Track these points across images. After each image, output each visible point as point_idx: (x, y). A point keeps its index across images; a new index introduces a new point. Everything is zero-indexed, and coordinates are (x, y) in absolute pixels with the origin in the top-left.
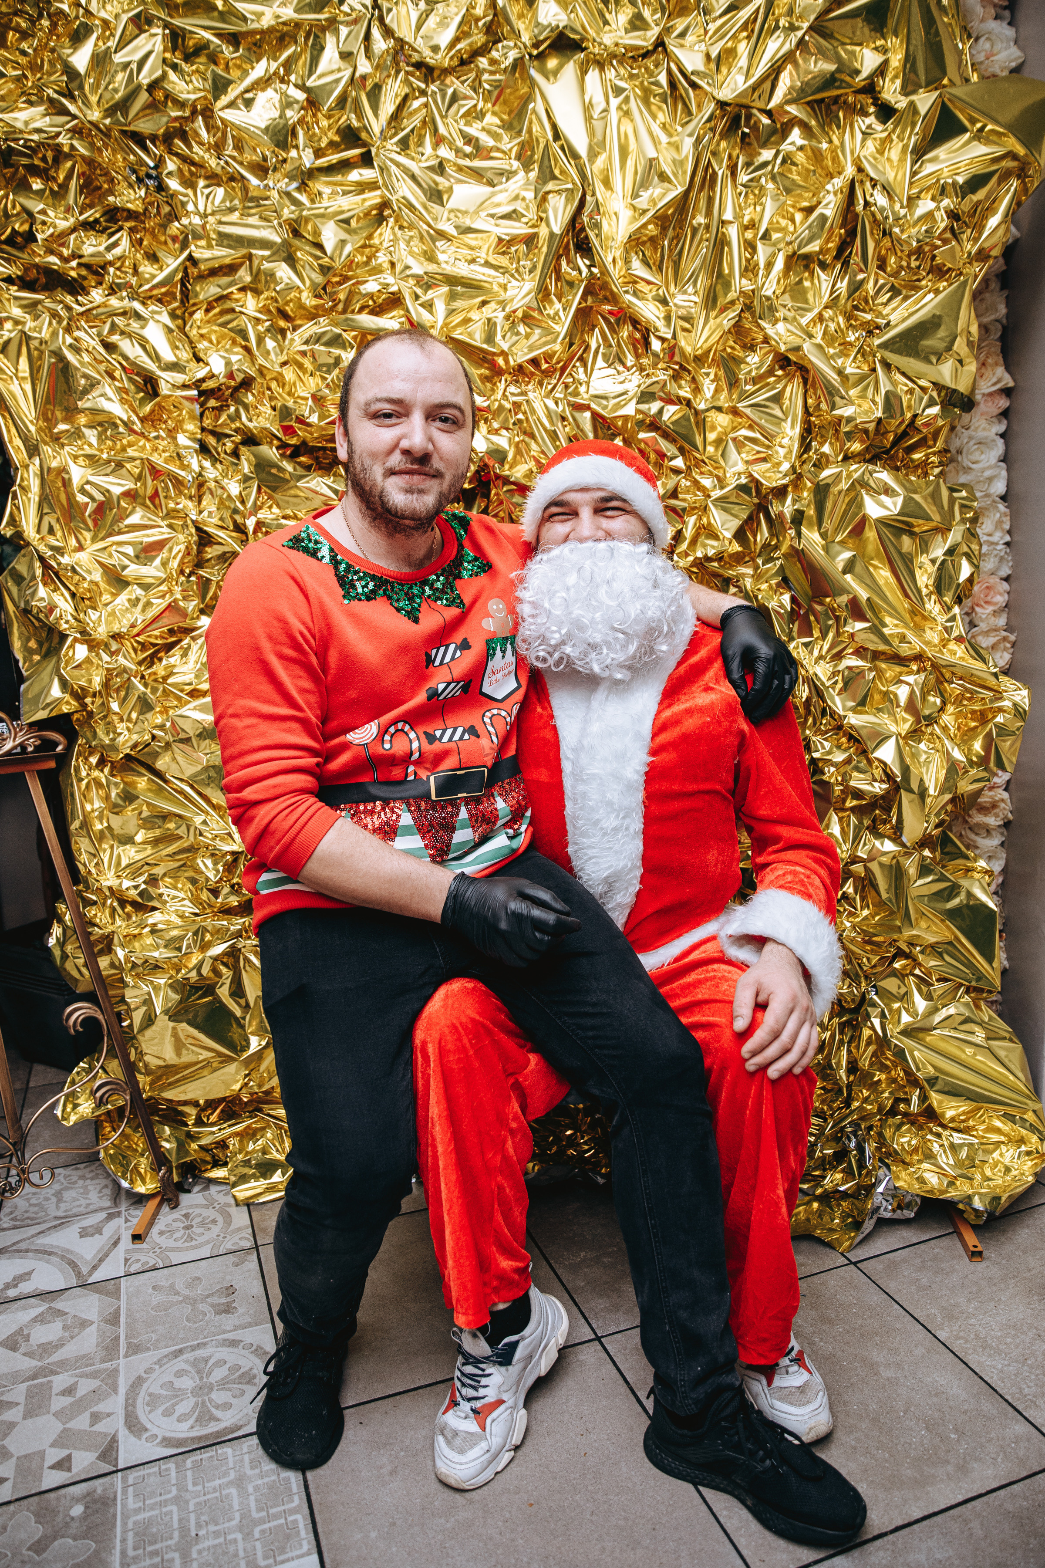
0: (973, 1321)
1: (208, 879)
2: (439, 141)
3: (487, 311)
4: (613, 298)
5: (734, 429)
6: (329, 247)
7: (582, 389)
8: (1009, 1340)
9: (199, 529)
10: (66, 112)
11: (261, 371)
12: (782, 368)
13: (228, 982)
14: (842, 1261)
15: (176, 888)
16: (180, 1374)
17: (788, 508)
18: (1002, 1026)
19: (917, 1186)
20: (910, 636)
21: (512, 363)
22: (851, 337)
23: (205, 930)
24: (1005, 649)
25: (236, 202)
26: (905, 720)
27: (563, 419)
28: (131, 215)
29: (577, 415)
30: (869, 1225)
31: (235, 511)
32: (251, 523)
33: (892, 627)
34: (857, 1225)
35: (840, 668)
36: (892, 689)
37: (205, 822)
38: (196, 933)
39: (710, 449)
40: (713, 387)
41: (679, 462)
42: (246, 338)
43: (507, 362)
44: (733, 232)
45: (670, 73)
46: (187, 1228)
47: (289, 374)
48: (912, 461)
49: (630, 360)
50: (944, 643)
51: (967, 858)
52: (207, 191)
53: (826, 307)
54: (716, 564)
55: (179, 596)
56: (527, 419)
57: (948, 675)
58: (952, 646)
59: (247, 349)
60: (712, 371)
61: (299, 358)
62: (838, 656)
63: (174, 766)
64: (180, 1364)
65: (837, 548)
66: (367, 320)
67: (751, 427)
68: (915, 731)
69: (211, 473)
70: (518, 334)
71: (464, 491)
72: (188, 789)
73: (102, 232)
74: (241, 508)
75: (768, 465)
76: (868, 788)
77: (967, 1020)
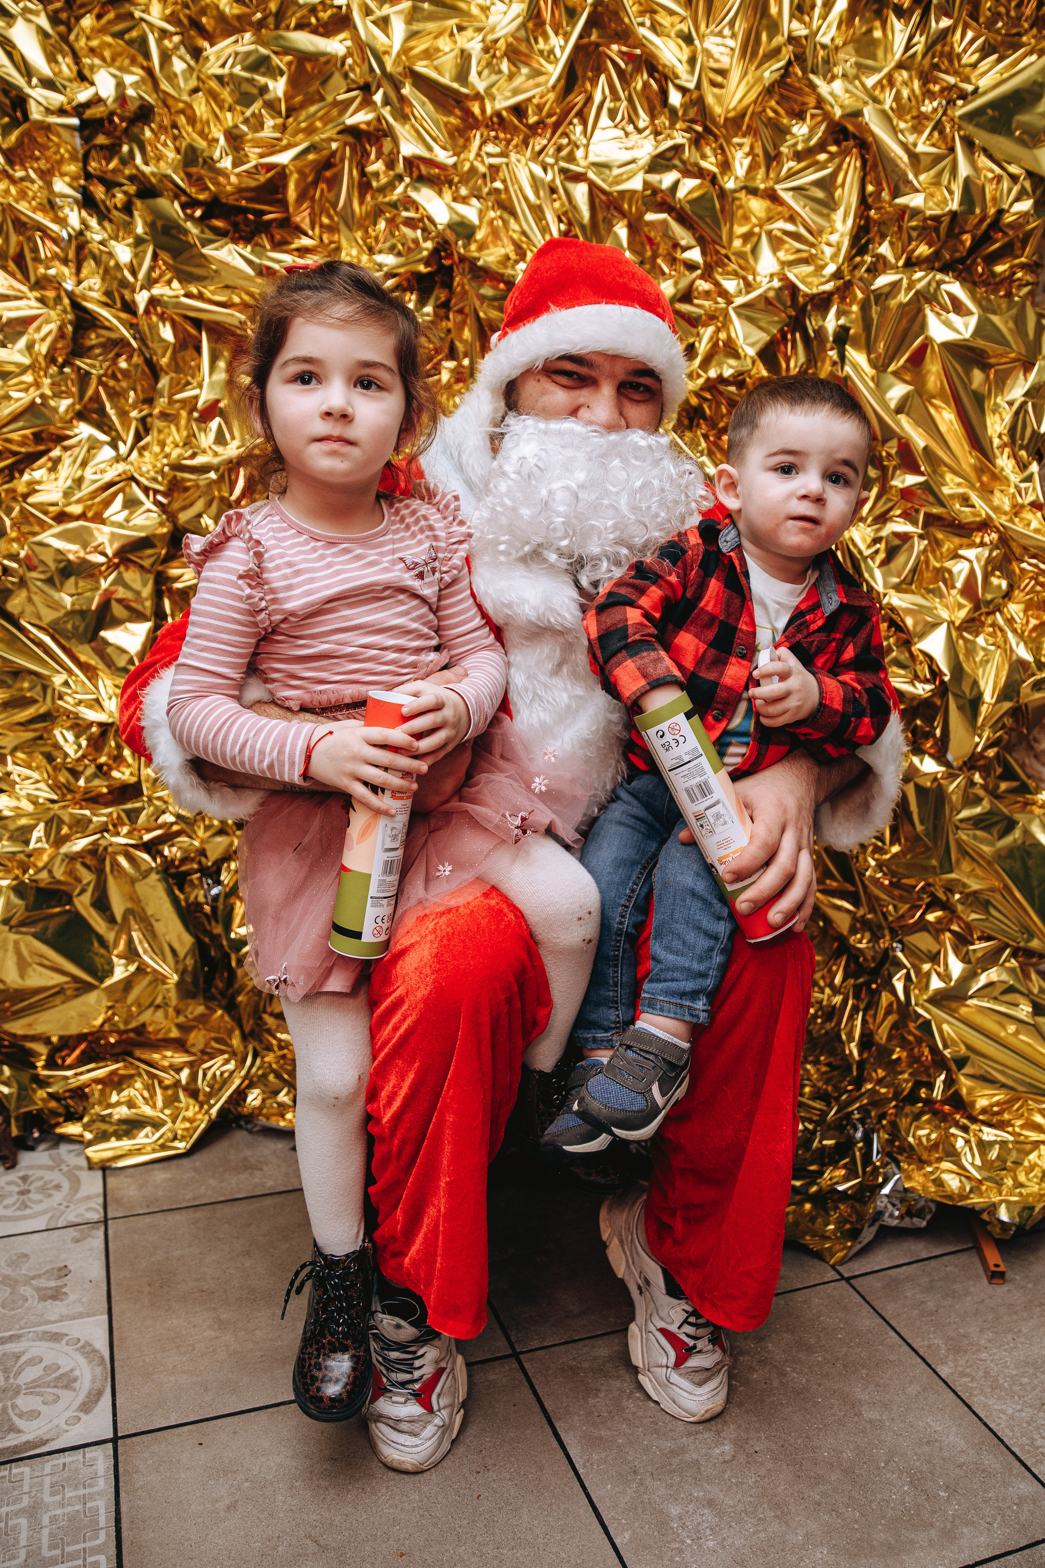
0: (984, 1355)
1: (66, 755)
3: (462, 40)
4: (625, 35)
5: (770, 219)
7: (579, 154)
8: (1025, 1380)
9: (76, 306)
11: (165, 100)
12: (837, 143)
13: (90, 889)
14: (831, 1275)
15: (29, 767)
17: (831, 323)
19: (933, 1189)
20: (975, 499)
21: (489, 111)
22: (927, 107)
23: (61, 822)
26: (960, 606)
27: (553, 190)
29: (570, 186)
30: (868, 1234)
31: (124, 284)
32: (142, 299)
33: (951, 486)
34: (854, 1234)
35: (884, 533)
36: (948, 564)
37: (66, 684)
38: (48, 824)
39: (737, 243)
40: (747, 162)
41: (695, 255)
42: (147, 55)
43: (483, 110)
46: (22, 1193)
47: (201, 107)
48: (994, 275)
49: (643, 120)
50: (1017, 510)
51: (1025, 787)
53: (900, 66)
54: (733, 389)
55: (48, 392)
56: (507, 189)
57: (1018, 551)
58: (1027, 515)
59: (149, 71)
60: (747, 141)
61: (214, 85)
62: (882, 519)
63: (29, 609)
65: (892, 379)
66: (304, 40)
67: (791, 219)
68: (972, 620)
69: (97, 234)
70: (500, 72)
71: (418, 276)
72: (47, 640)
74: (131, 278)
75: (811, 268)
76: (906, 688)
77: (1011, 990)
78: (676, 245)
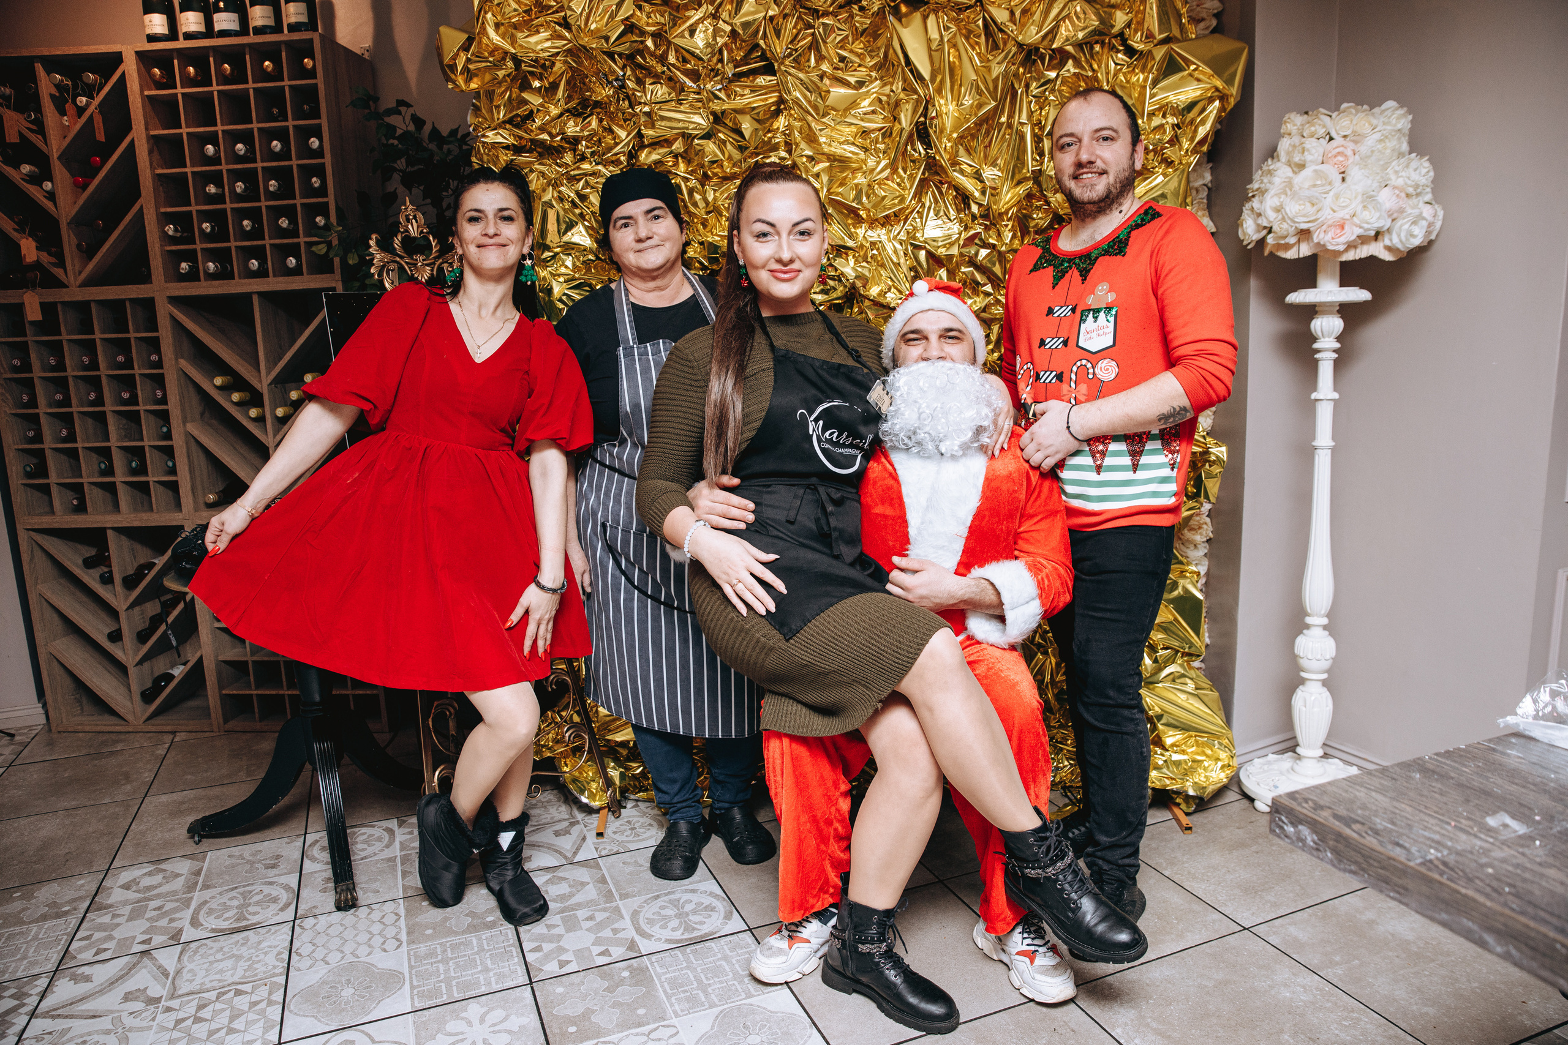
2: (820, 58)
3: (855, 179)
4: (943, 173)
6: (747, 135)
7: (919, 234)
10: (563, 38)
12: (1059, 224)
16: (663, 908)
18: (1205, 682)
24: (1209, 416)
25: (673, 94)
27: (906, 255)
28: (597, 104)
29: (916, 252)
40: (1010, 235)
41: (988, 288)
43: (868, 215)
44: (1027, 130)
45: (984, 18)
46: (632, 829)
49: (953, 213)
51: (1181, 563)
52: (651, 87)
56: (880, 255)
60: (1010, 224)
64: (660, 902)
70: (876, 196)
73: (579, 115)
77: (1183, 676)
78: (978, 283)
